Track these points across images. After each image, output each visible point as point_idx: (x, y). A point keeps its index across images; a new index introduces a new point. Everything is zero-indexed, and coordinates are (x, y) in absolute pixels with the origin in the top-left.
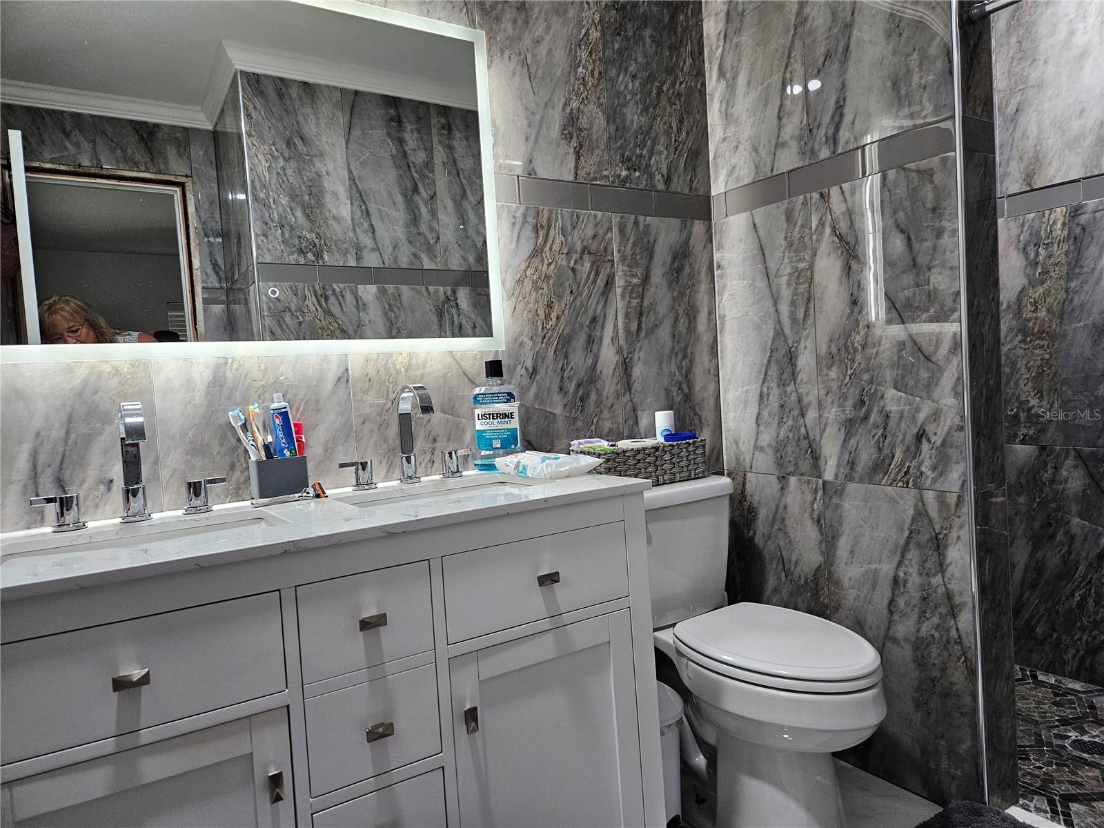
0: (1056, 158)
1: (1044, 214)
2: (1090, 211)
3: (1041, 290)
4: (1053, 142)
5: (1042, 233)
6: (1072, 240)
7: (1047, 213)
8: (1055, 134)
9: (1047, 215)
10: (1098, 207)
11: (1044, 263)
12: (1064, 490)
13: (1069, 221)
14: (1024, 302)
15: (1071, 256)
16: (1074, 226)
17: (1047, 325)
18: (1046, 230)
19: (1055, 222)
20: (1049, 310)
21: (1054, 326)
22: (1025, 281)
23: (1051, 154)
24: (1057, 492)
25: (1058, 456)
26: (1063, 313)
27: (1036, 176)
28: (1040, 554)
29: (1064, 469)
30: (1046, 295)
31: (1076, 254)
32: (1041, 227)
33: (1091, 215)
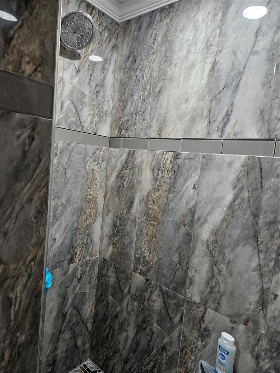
0: (173, 123)
1: (163, 153)
2: (183, 158)
3: (157, 194)
4: (172, 115)
5: (162, 163)
6: (173, 171)
7: (165, 153)
8: (174, 109)
9: (164, 154)
10: (186, 157)
11: (160, 180)
12: (153, 306)
13: (174, 161)
14: (149, 199)
15: (171, 180)
16: (175, 164)
17: (157, 214)
18: (163, 162)
19: (167, 159)
20: (159, 207)
21: (160, 216)
22: (151, 187)
23: (170, 121)
24: (149, 306)
25: (153, 287)
26: (164, 210)
27: (163, 131)
28: (139, 336)
29: (154, 295)
30: (159, 198)
31: (174, 180)
32: (161, 161)
33: (183, 160)
